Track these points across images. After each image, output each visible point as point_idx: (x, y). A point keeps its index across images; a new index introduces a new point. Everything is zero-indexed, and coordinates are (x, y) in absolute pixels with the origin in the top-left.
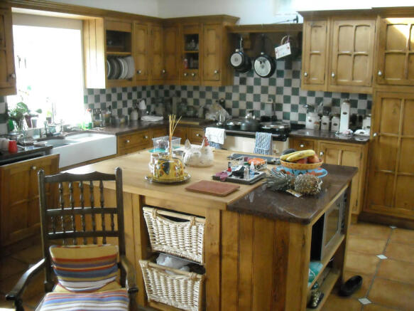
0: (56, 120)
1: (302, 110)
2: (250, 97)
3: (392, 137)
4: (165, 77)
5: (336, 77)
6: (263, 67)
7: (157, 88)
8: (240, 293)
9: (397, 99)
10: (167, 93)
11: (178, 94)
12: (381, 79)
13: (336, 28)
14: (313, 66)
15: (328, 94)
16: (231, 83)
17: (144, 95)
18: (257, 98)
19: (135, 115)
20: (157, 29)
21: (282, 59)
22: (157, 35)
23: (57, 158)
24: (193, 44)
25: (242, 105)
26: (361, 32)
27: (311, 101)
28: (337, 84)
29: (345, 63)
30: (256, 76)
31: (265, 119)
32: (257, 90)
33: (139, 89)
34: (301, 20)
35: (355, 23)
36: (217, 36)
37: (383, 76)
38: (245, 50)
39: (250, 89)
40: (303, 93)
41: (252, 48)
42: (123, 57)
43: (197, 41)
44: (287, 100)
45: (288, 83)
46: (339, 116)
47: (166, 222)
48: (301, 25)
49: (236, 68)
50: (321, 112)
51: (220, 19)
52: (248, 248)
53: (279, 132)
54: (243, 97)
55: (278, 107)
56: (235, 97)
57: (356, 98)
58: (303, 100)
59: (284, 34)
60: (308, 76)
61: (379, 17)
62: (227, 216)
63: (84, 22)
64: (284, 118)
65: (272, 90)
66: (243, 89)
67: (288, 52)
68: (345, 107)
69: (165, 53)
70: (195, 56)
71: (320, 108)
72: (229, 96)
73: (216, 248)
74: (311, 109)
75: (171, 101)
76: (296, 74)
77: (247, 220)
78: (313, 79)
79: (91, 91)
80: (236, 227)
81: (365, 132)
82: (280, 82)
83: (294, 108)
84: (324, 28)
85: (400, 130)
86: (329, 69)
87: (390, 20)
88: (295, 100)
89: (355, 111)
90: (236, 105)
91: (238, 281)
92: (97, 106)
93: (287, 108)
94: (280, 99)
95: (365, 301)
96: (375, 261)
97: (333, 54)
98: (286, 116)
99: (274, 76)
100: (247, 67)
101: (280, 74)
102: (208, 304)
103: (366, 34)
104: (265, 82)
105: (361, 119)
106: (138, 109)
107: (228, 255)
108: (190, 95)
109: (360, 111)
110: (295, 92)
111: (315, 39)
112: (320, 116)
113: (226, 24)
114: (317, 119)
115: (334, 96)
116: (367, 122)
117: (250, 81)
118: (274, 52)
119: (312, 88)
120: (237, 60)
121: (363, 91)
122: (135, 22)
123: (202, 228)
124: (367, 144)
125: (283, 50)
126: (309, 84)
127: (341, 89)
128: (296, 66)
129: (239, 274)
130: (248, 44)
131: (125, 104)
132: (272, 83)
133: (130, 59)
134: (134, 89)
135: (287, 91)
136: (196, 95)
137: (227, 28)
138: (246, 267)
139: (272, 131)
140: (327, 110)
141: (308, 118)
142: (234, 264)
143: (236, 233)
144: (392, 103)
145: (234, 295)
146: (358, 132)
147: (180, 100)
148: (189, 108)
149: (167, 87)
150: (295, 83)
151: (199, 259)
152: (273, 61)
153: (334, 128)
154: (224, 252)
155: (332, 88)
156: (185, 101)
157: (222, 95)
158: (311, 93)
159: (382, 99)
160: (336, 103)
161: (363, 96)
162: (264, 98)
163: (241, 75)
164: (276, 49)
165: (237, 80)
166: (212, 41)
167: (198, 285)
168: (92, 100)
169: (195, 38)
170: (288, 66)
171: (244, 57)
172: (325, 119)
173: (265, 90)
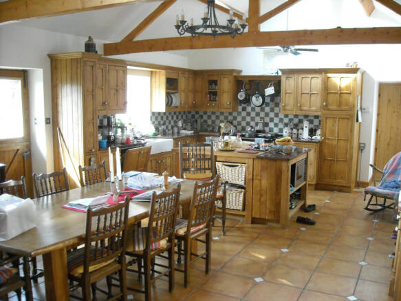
0: (136, 130)
1: (281, 126)
2: (248, 119)
3: (332, 139)
4: (195, 106)
5: (300, 106)
6: (257, 100)
7: (186, 113)
8: (261, 195)
9: (334, 118)
10: (193, 117)
11: (201, 117)
12: (325, 107)
13: (300, 79)
14: (287, 100)
15: (296, 116)
16: (237, 111)
17: (180, 117)
18: (253, 119)
19: (176, 130)
20: (191, 76)
21: (269, 96)
22: (191, 79)
23: (150, 149)
24: (214, 86)
25: (244, 124)
26: (314, 81)
27: (286, 120)
28: (301, 110)
29: (305, 98)
30: (252, 106)
31: (259, 131)
32: (253, 114)
33: (182, 113)
34: (280, 74)
35: (311, 76)
36: (230, 82)
37: (326, 105)
38: (246, 90)
39: (249, 114)
40: (281, 116)
41: (250, 89)
42: (173, 93)
43: (216, 84)
44: (272, 120)
45: (272, 110)
46: (303, 129)
47: (227, 168)
48: (280, 77)
49: (241, 101)
50: (292, 127)
51: (232, 71)
52: (265, 175)
53: (268, 137)
54: (244, 119)
55: (266, 125)
56: (239, 119)
57: (312, 118)
58: (281, 120)
59: (270, 81)
60: (285, 106)
61: (323, 73)
62: (256, 162)
63: (152, 72)
64: (270, 131)
65: (262, 114)
66: (244, 114)
67: (273, 92)
68: (306, 124)
69: (195, 92)
70: (215, 94)
71: (291, 125)
72: (235, 118)
73: (251, 176)
74: (286, 125)
75: (196, 121)
76: (277, 105)
77: (264, 162)
78: (287, 108)
79: (153, 113)
80: (260, 166)
81: (318, 137)
82: (267, 109)
83: (276, 125)
84: (293, 78)
85: (336, 135)
86: (296, 102)
87: (329, 75)
88: (276, 120)
89: (312, 126)
90: (239, 123)
91: (261, 190)
92: (156, 123)
93: (271, 125)
94: (267, 120)
95: (317, 213)
96: (323, 202)
97: (298, 94)
98: (271, 130)
99: (264, 106)
100: (247, 100)
101: (267, 105)
102: (247, 203)
103: (317, 82)
104: (258, 109)
105: (316, 131)
106: (177, 126)
107: (256, 179)
108: (209, 117)
109: (315, 126)
110: (277, 115)
111: (288, 85)
112: (292, 129)
113: (235, 74)
114: (290, 131)
115: (300, 117)
116: (319, 132)
117: (249, 109)
118: (264, 92)
119: (287, 113)
120: (242, 96)
121: (316, 114)
122: (180, 72)
123: (244, 169)
124: (319, 144)
125: (270, 91)
126: (285, 110)
127: (304, 113)
128: (277, 100)
129: (261, 187)
130: (248, 86)
131: (170, 122)
132: (263, 110)
133: (177, 94)
134: (180, 113)
135: (272, 115)
136: (213, 118)
137: (235, 77)
138: (265, 183)
139: (264, 137)
140: (296, 126)
141: (284, 131)
142: (259, 183)
143: (260, 169)
144: (332, 120)
145: (259, 196)
146: (314, 137)
147: (202, 120)
148: (209, 126)
149: (193, 113)
150: (277, 110)
151: (242, 183)
152: (263, 96)
153: (300, 136)
154: (254, 177)
155: (298, 113)
156: (205, 121)
157: (230, 118)
158: (286, 116)
159: (327, 118)
160: (301, 121)
161: (316, 117)
162: (257, 119)
163: (243, 105)
164: (265, 90)
165: (240, 108)
166: (226, 85)
167: (242, 195)
168: (154, 119)
169: (215, 82)
170: (272, 100)
171: (246, 94)
172: (295, 131)
173: (258, 114)
